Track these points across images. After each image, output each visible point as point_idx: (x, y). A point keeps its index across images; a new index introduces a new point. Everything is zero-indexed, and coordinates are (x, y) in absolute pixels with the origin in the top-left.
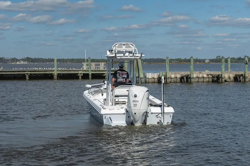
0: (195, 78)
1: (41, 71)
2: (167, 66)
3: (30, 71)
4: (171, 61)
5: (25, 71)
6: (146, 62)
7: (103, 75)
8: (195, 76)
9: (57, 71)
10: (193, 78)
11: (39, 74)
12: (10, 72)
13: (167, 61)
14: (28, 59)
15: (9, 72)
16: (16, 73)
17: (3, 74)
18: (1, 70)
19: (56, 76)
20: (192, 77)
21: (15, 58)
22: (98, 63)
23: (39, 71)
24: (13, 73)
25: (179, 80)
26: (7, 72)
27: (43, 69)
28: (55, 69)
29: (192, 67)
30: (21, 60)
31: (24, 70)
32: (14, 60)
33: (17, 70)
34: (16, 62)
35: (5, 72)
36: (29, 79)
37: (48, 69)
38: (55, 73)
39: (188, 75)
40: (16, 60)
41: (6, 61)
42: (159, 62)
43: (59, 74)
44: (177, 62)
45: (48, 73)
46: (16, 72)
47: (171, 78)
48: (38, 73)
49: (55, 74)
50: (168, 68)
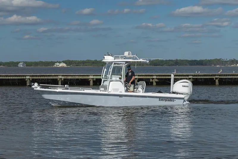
12: (231, 75)
15: (229, 75)
17: (222, 78)
18: (220, 73)
21: (235, 60)
26: (226, 75)
32: (234, 62)
34: (236, 65)
35: (224, 75)
40: (236, 62)
41: (224, 63)
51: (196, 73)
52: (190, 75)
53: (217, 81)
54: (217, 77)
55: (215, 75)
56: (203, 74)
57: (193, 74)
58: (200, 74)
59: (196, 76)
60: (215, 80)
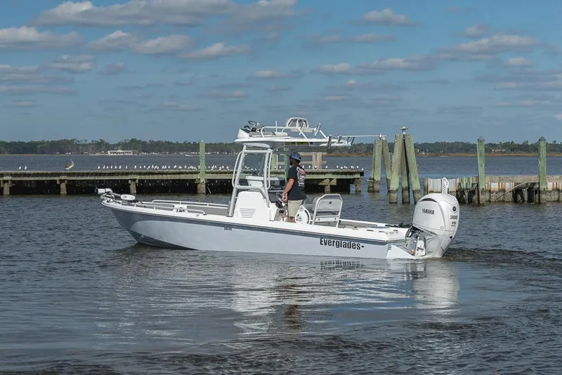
0: (550, 192)
1: (166, 174)
2: (481, 162)
3: (140, 174)
4: (490, 147)
5: (127, 174)
6: (425, 151)
7: (321, 184)
8: (550, 186)
9: (206, 172)
10: (546, 191)
11: (162, 181)
12: (92, 174)
13: (481, 149)
14: (133, 144)
15: (87, 174)
16: (107, 178)
17: (73, 181)
18: (70, 170)
19: (204, 186)
20: (542, 188)
21: (102, 142)
22: (308, 154)
23: (162, 174)
24: (97, 178)
25: (509, 197)
26: (83, 175)
27: (172, 168)
28: (202, 167)
29: (542, 163)
30: (118, 145)
31: (125, 171)
32: (101, 145)
33: (108, 172)
34: (106, 152)
35: (79, 174)
36: (137, 193)
37: (183, 168)
38: (202, 179)
39: (534, 184)
40: (106, 147)
41: (80, 147)
42: (459, 152)
43: (210, 182)
44: (504, 153)
45: (183, 177)
46: (105, 174)
47: (490, 191)
48: (160, 177)
49: (202, 181)
50: (483, 165)
51: (20, 170)
52: (7, 175)
53: (63, 186)
54: (63, 178)
55: (59, 175)
56: (32, 172)
57: (13, 172)
58: (28, 172)
59: (20, 175)
60: (59, 186)
